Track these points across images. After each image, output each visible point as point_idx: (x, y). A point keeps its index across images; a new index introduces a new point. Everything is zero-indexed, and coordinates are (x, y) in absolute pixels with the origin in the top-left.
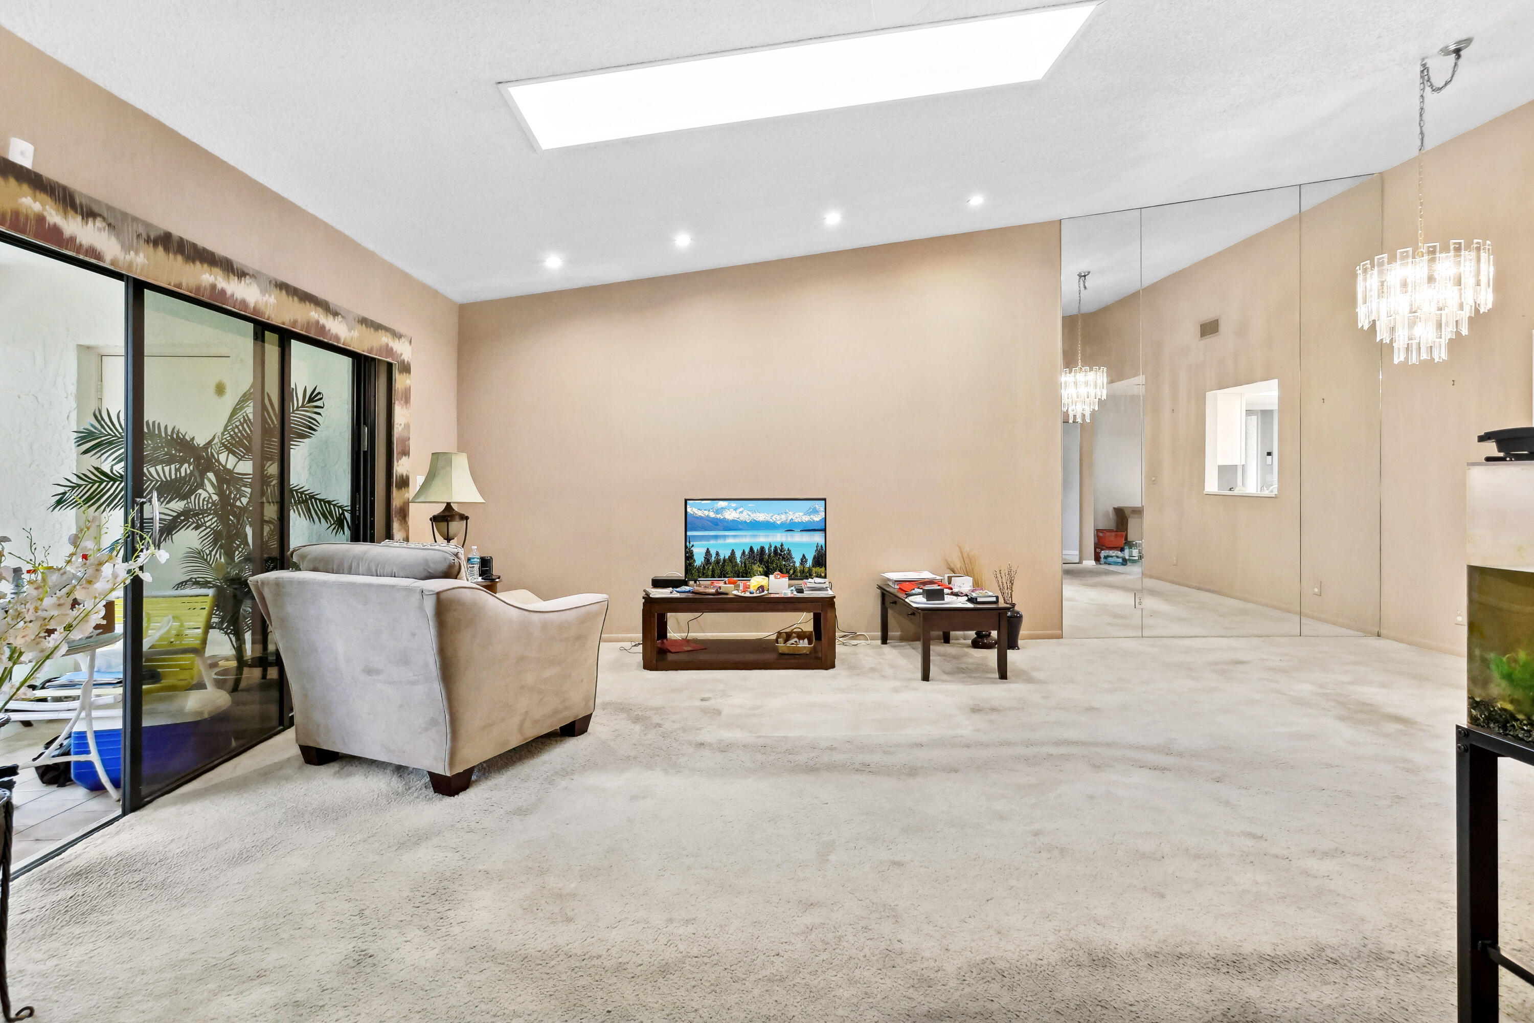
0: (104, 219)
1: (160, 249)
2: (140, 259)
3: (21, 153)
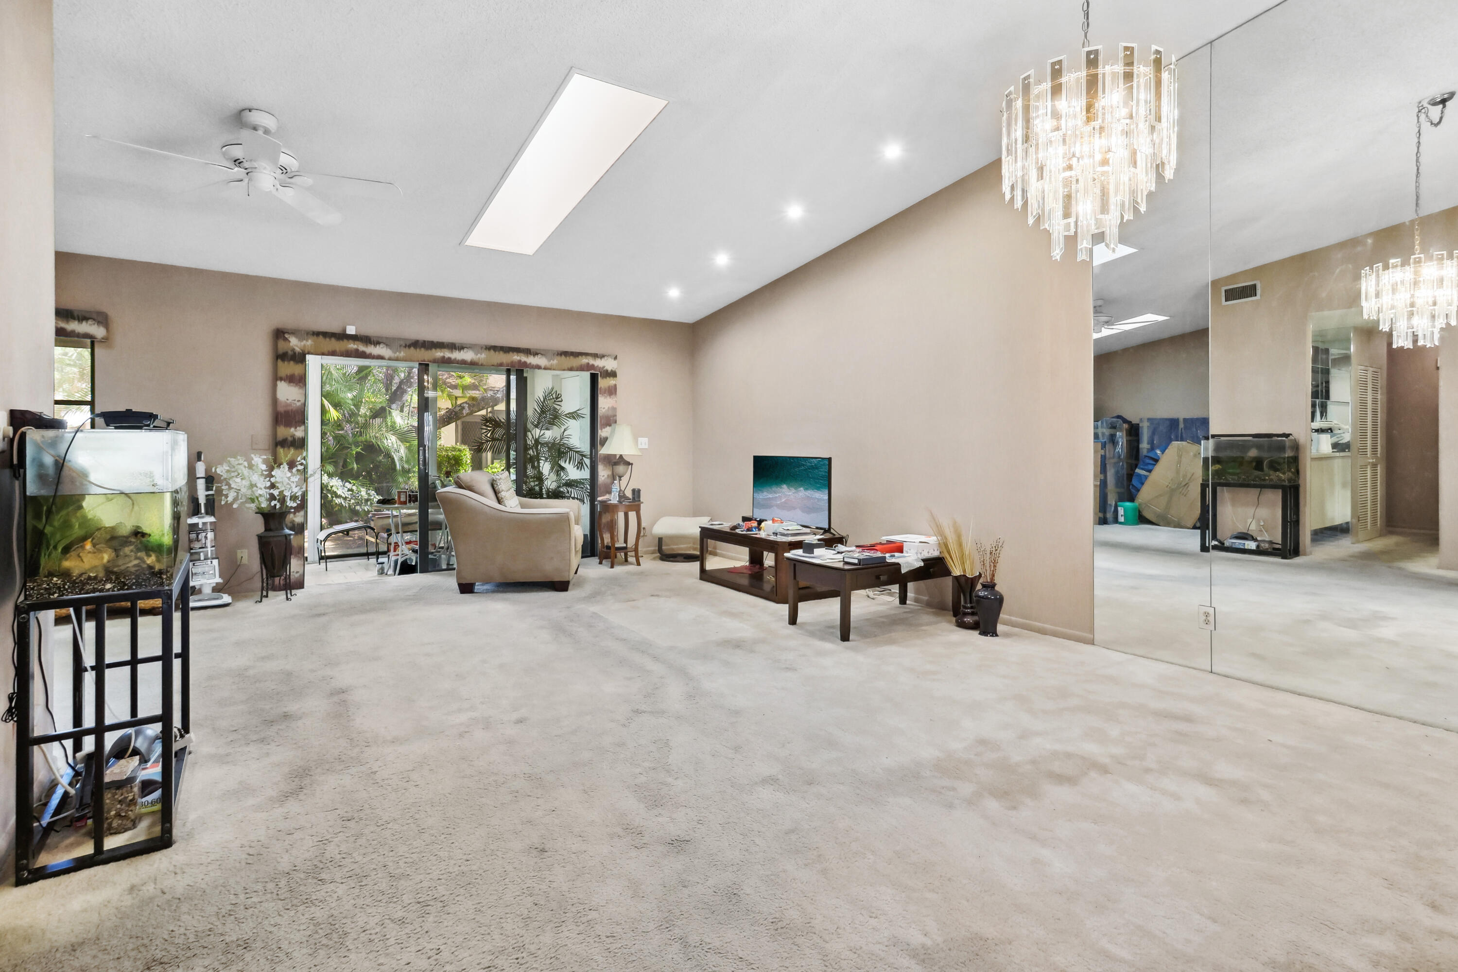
0: (384, 343)
1: (412, 348)
2: (402, 354)
3: (351, 330)
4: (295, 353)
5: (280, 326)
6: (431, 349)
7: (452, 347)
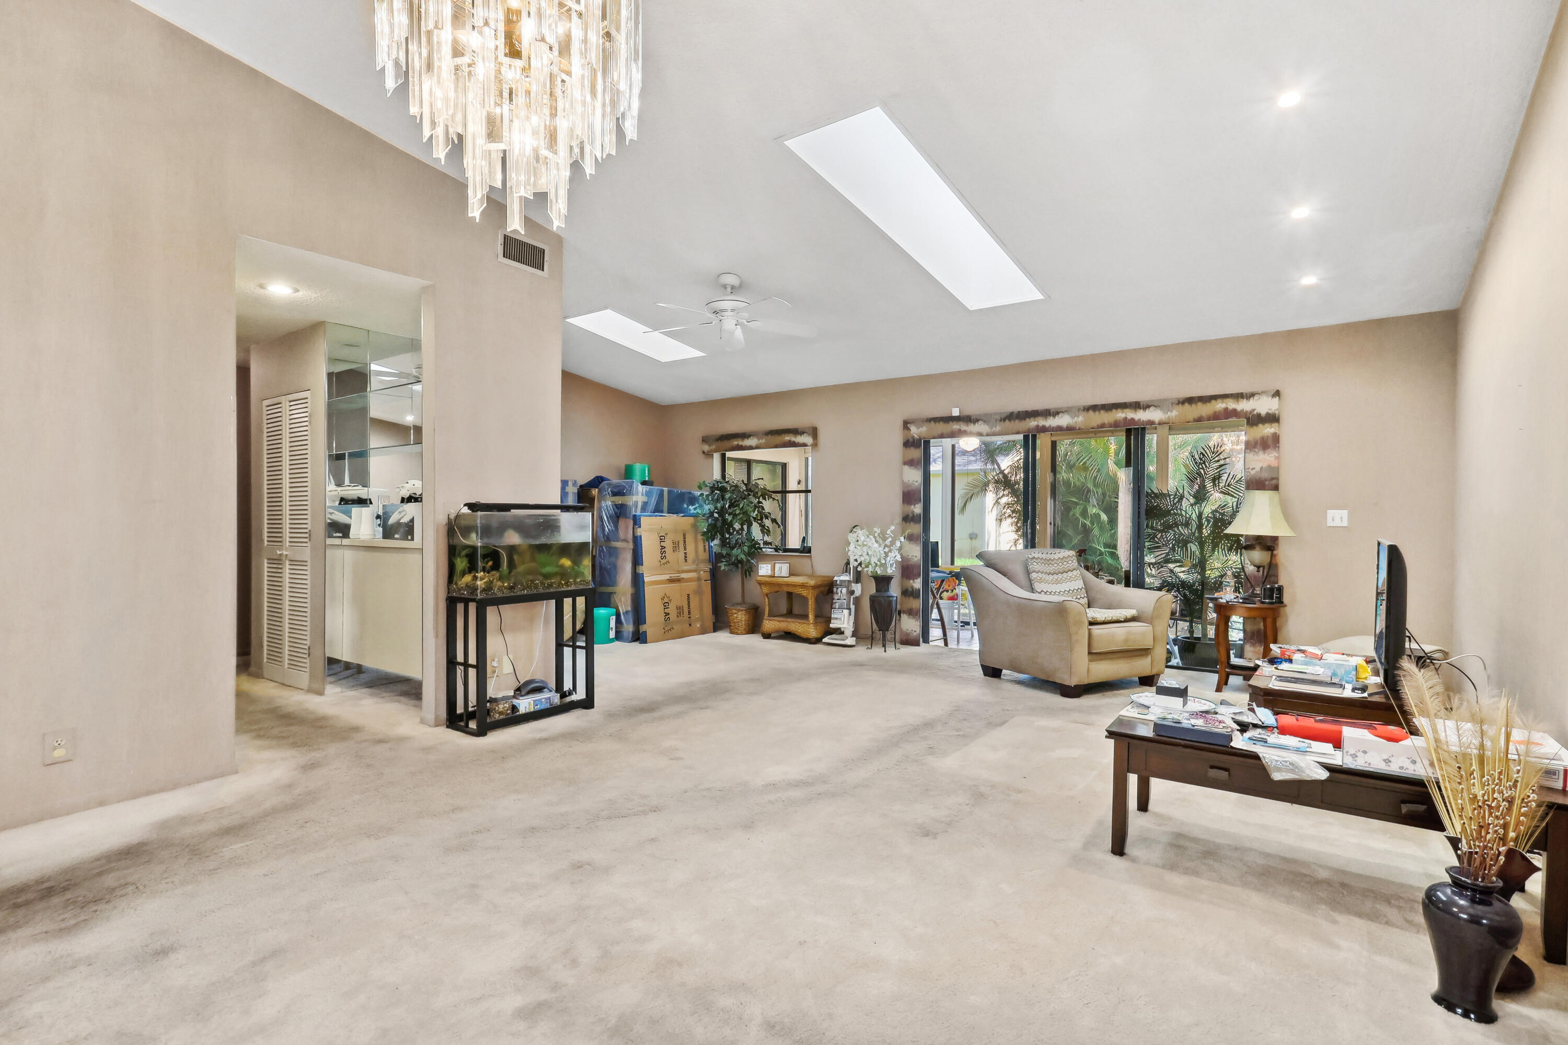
0: (982, 420)
1: (1007, 421)
2: (998, 429)
3: (956, 412)
4: (914, 440)
5: (905, 418)
6: (1025, 419)
7: (1047, 413)
